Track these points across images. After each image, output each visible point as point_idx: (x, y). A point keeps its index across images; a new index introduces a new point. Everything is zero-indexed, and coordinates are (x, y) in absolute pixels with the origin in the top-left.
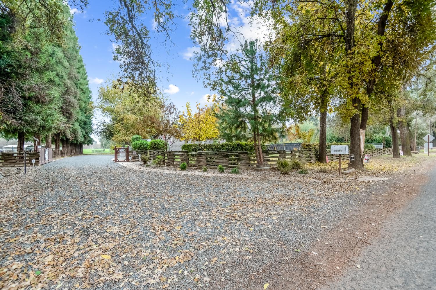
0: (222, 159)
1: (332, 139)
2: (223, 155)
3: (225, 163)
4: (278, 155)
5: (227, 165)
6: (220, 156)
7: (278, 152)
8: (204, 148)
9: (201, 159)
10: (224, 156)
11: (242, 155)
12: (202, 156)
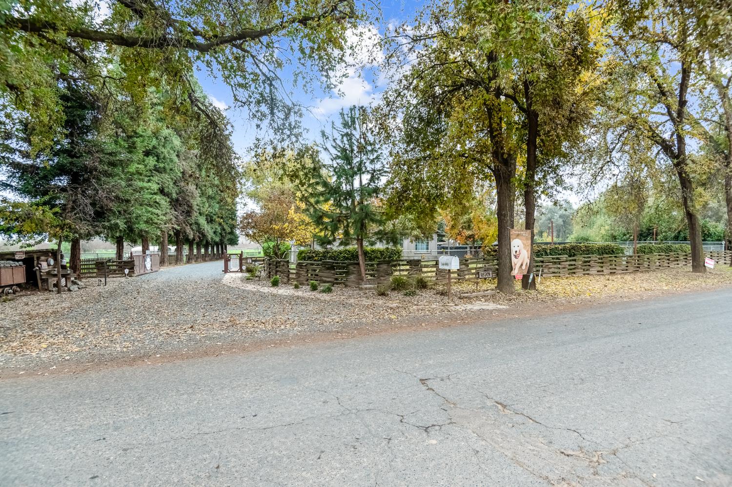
0: (325, 271)
1: (628, 233)
2: (327, 266)
3: (330, 278)
4: (408, 267)
5: (333, 280)
6: (323, 268)
7: (407, 262)
8: (316, 256)
9: (302, 272)
10: (328, 269)
11: (351, 267)
12: (303, 267)
